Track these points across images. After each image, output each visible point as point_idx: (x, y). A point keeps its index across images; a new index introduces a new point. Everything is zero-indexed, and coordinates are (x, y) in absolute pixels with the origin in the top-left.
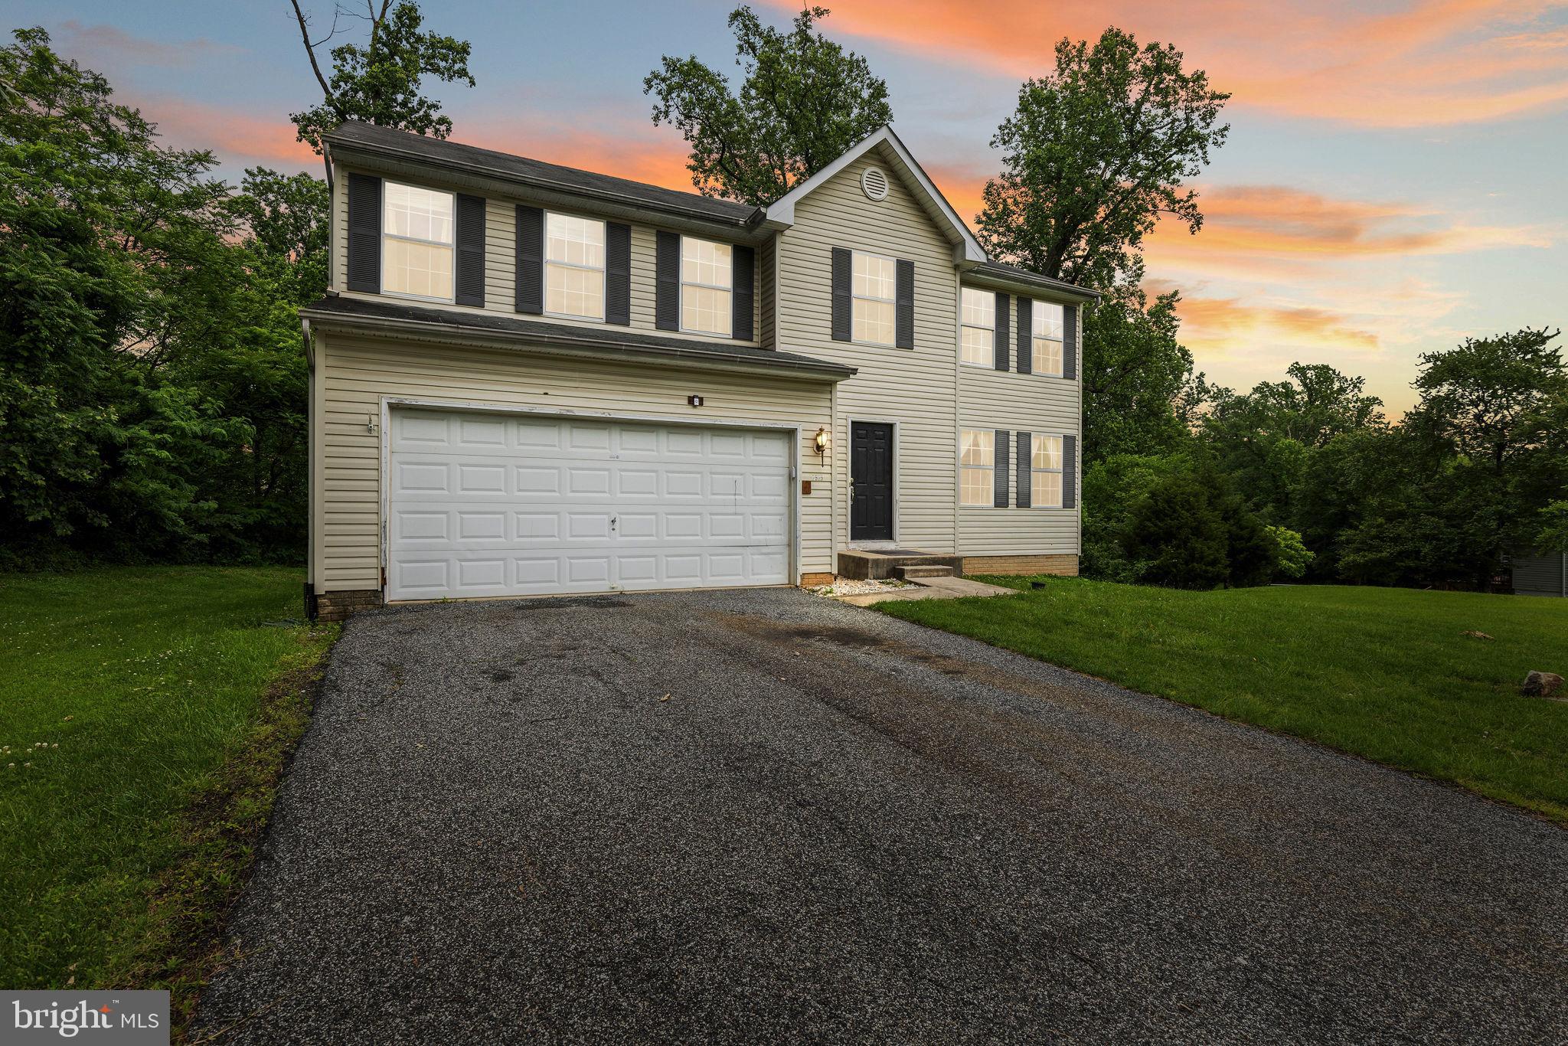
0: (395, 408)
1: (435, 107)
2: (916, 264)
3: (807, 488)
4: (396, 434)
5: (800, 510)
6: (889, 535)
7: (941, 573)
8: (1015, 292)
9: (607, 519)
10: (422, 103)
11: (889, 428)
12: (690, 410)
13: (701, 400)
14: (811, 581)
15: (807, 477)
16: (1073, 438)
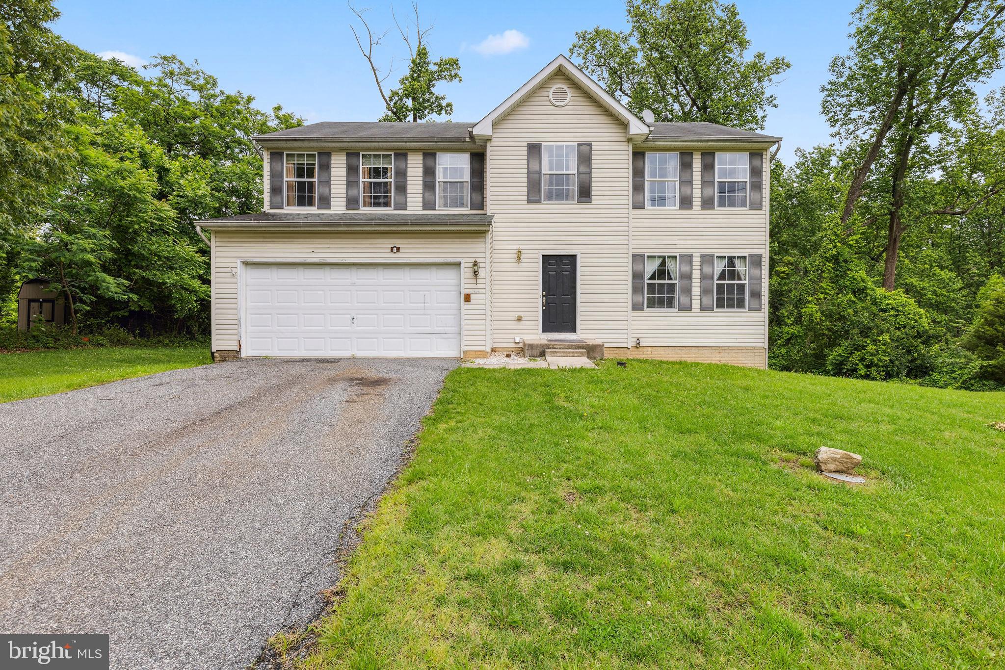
0: (246, 264)
1: (443, 98)
2: (593, 144)
3: (468, 298)
4: (246, 276)
5: (463, 312)
6: (573, 330)
7: (576, 355)
8: (697, 149)
9: (350, 317)
10: (437, 98)
11: (573, 257)
12: (392, 255)
13: (398, 249)
14: (472, 356)
15: (468, 292)
16: (760, 256)
